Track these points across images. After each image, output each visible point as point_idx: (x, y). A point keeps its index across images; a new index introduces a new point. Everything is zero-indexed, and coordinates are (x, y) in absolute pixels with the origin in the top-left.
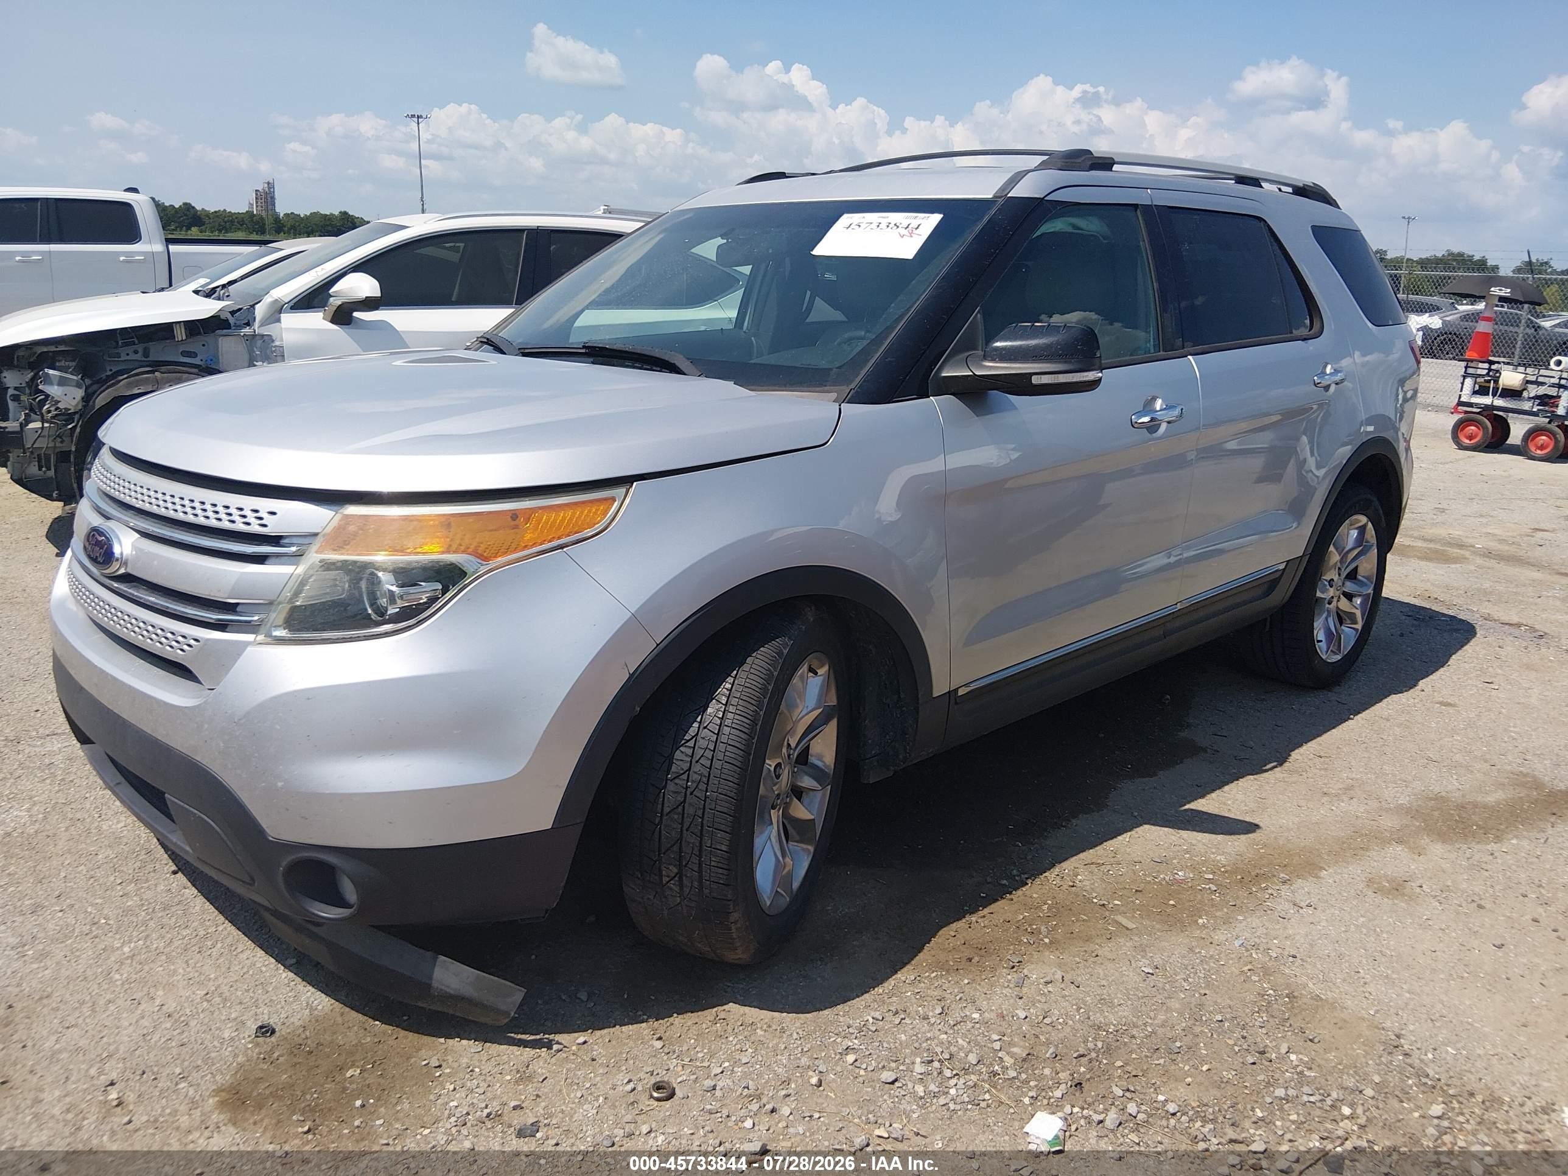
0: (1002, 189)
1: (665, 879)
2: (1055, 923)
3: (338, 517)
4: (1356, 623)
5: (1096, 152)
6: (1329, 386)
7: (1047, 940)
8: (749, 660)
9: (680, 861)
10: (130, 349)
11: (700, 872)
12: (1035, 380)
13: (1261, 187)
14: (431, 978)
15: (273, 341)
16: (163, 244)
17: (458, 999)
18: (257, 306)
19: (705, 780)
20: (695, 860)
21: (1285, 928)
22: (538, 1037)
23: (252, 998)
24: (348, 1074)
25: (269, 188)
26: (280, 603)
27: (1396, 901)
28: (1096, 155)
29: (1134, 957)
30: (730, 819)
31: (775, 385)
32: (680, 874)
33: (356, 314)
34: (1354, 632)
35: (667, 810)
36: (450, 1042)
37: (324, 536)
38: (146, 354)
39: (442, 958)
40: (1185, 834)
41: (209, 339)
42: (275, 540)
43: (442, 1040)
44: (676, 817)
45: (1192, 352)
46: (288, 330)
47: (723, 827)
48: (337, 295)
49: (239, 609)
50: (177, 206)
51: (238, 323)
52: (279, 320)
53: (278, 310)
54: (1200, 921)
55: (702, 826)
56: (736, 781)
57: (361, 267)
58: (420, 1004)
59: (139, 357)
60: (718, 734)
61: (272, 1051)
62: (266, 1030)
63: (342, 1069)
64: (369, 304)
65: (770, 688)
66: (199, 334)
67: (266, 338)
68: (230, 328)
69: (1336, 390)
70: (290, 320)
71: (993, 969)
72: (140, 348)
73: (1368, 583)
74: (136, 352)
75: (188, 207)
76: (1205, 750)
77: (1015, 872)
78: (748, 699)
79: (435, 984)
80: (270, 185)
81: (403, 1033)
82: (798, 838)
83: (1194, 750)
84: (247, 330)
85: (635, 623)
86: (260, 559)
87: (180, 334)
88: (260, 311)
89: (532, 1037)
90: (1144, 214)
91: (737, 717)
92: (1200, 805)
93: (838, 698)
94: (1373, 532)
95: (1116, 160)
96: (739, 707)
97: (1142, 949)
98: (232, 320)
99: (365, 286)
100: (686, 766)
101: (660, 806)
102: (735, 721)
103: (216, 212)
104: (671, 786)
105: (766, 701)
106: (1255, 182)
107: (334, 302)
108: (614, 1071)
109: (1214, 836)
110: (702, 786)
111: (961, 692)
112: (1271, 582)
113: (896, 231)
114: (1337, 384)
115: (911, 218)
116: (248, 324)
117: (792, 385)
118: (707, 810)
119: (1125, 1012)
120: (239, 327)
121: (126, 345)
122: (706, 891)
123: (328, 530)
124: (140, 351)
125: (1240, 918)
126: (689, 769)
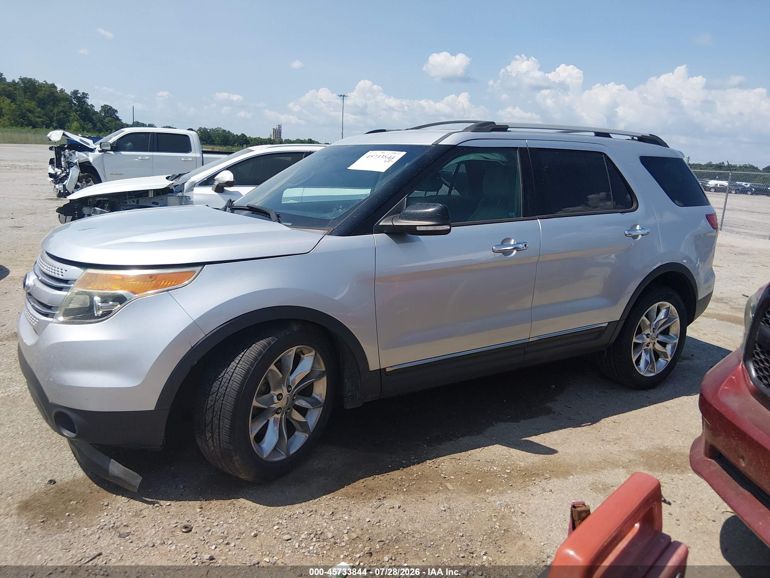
0: (437, 141)
1: (208, 438)
2: (414, 482)
3: (85, 273)
4: (668, 358)
5: (497, 123)
6: (637, 236)
7: (405, 490)
8: (253, 345)
9: (212, 430)
10: (131, 200)
11: (219, 436)
12: (418, 228)
13: (611, 137)
14: (108, 468)
15: (190, 199)
16: (200, 153)
17: (118, 478)
18: (185, 184)
19: (222, 396)
20: (217, 430)
21: (529, 499)
22: (153, 500)
23: (56, 469)
24: (72, 503)
25: (279, 128)
26: (62, 307)
27: (599, 495)
28: (497, 124)
29: (442, 502)
30: (231, 414)
31: (305, 226)
32: (212, 436)
33: (225, 188)
34: (666, 362)
35: (208, 408)
36: (118, 497)
37: (79, 280)
38: (138, 203)
39: (112, 460)
40: (513, 451)
41: (164, 197)
42: (66, 281)
43: (115, 496)
44: (211, 411)
45: (540, 217)
46: (197, 194)
47: (227, 417)
48: (217, 180)
49: (52, 309)
50: (239, 135)
51: (177, 191)
52: (193, 190)
53: (194, 185)
54: (488, 491)
55: (220, 416)
56: (235, 398)
57: (228, 168)
58: (106, 478)
59: (135, 204)
60: (231, 376)
61: (50, 490)
62: (52, 482)
63: (71, 501)
64: (230, 184)
65: (259, 358)
66: (160, 195)
67: (187, 197)
68: (173, 193)
69: (641, 237)
70: (198, 190)
71: (371, 498)
72: (135, 200)
73: (675, 337)
74: (134, 202)
75: (243, 135)
76: (554, 413)
77: (412, 458)
78: (247, 362)
79: (110, 471)
80: (280, 126)
81: (102, 490)
82: (301, 430)
83: (549, 411)
84: (180, 194)
85: (195, 325)
86: (60, 289)
87: (151, 195)
88: (186, 186)
89: (151, 500)
90: (520, 152)
91: (240, 369)
92: (534, 439)
93: (325, 367)
94: (676, 311)
95: (509, 126)
96: (242, 365)
97: (448, 500)
98: (174, 189)
99: (228, 176)
100: (217, 389)
101: (206, 406)
102: (239, 371)
103: (255, 138)
104: (210, 398)
105: (256, 364)
106: (607, 135)
107: (216, 183)
108: (174, 518)
109: (527, 453)
110: (222, 398)
111: (388, 370)
112: (599, 332)
113: (383, 160)
114: (642, 235)
115: (392, 153)
116: (181, 191)
117: (312, 226)
118: (222, 409)
119: (418, 526)
120: (177, 192)
121: (131, 198)
122: (222, 445)
123: (80, 278)
124: (135, 201)
125: (509, 492)
126: (218, 391)
